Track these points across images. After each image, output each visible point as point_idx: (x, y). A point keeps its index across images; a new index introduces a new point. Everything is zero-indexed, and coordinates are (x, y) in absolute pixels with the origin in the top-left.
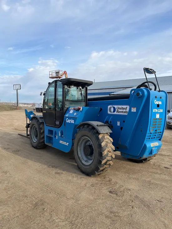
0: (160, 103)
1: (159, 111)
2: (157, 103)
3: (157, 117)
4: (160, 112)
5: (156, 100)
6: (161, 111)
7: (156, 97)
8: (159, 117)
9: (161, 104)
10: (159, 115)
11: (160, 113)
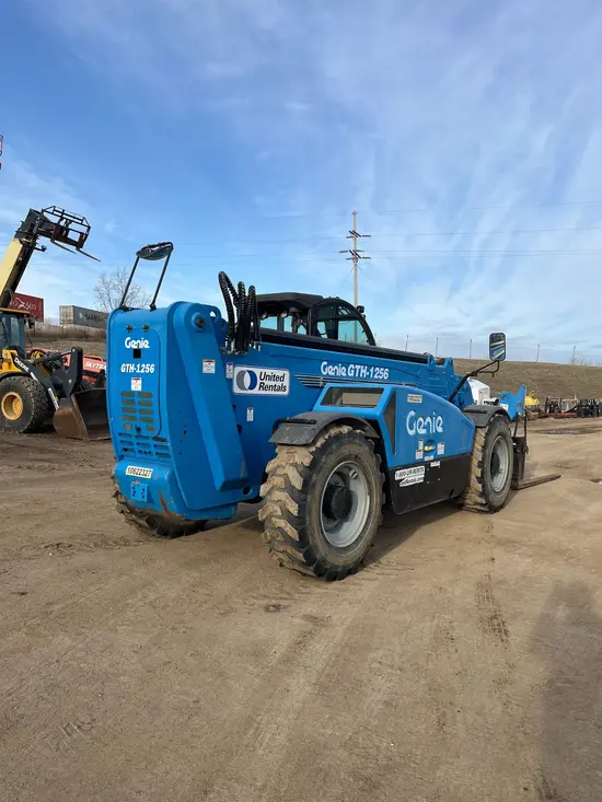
0: (144, 344)
1: (141, 369)
2: (133, 345)
3: (133, 388)
4: (142, 371)
5: (129, 338)
6: (150, 368)
7: (129, 329)
8: (139, 388)
9: (147, 347)
10: (140, 382)
11: (145, 377)
